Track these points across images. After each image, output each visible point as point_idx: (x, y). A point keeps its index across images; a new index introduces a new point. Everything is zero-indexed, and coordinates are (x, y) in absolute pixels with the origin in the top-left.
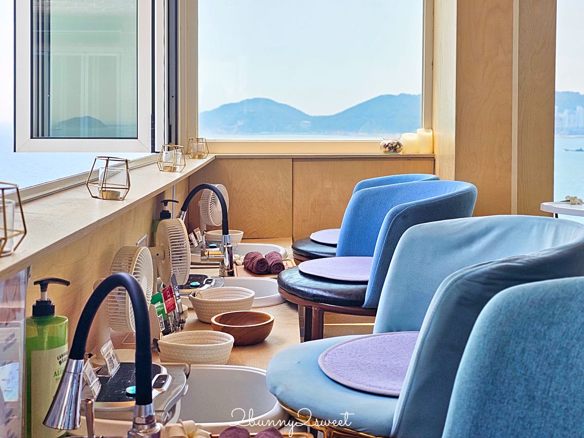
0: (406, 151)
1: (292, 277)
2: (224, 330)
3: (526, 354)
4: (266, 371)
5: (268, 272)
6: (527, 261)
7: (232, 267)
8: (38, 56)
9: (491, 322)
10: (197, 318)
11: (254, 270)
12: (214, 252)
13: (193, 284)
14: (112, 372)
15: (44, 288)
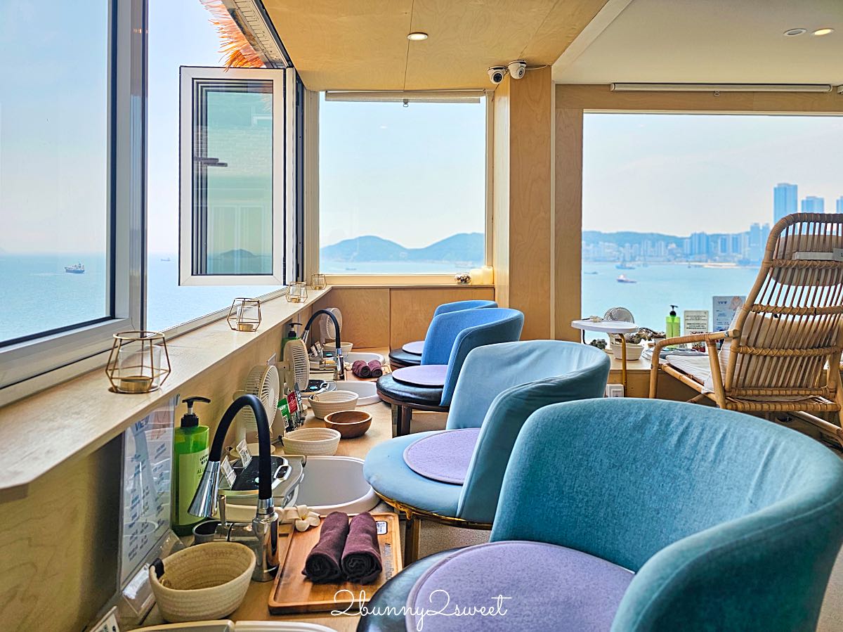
0: (474, 282)
1: (388, 383)
2: (334, 427)
3: (556, 459)
4: (364, 461)
5: (370, 377)
6: (559, 382)
7: (343, 372)
8: (198, 207)
9: (530, 434)
10: (314, 415)
11: (360, 375)
12: (330, 360)
13: (312, 388)
14: (245, 465)
15: (190, 405)
